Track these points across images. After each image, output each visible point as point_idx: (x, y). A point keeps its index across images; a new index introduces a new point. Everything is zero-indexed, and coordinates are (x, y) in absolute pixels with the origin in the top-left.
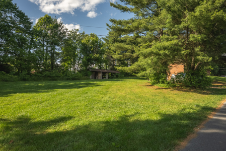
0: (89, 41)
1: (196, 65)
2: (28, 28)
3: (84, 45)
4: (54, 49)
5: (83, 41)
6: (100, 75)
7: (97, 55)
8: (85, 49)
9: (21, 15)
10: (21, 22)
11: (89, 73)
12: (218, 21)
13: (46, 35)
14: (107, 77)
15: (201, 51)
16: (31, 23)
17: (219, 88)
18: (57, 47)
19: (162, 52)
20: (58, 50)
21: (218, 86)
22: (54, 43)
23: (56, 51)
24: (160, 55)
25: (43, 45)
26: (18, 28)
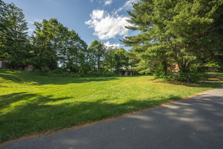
0: (119, 52)
1: (187, 63)
2: (86, 48)
3: (116, 55)
4: (99, 59)
5: (115, 53)
6: (126, 73)
7: (124, 61)
8: (117, 57)
9: (82, 42)
10: (83, 46)
11: (119, 72)
12: (196, 25)
13: (95, 51)
14: (131, 74)
15: (186, 51)
16: (87, 46)
17: (214, 82)
18: (101, 58)
19: (150, 55)
20: (102, 59)
21: (213, 80)
22: (99, 56)
23: (101, 60)
24: (150, 57)
25: (94, 57)
26: (81, 49)
